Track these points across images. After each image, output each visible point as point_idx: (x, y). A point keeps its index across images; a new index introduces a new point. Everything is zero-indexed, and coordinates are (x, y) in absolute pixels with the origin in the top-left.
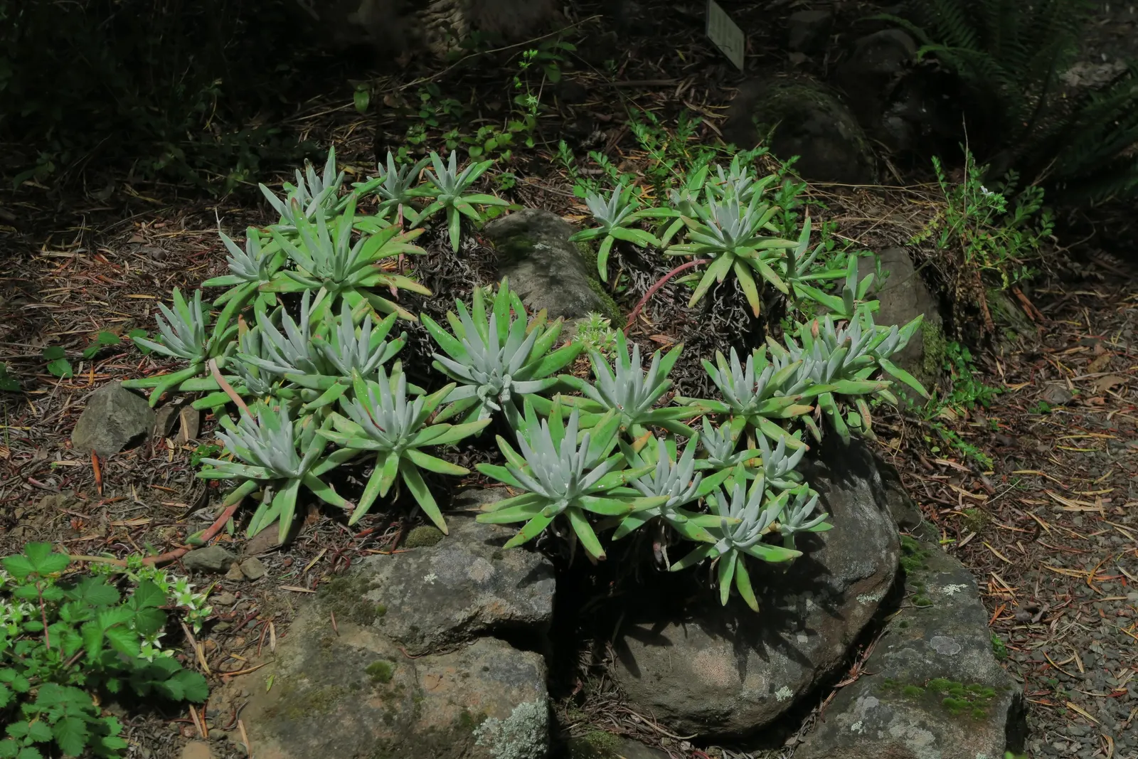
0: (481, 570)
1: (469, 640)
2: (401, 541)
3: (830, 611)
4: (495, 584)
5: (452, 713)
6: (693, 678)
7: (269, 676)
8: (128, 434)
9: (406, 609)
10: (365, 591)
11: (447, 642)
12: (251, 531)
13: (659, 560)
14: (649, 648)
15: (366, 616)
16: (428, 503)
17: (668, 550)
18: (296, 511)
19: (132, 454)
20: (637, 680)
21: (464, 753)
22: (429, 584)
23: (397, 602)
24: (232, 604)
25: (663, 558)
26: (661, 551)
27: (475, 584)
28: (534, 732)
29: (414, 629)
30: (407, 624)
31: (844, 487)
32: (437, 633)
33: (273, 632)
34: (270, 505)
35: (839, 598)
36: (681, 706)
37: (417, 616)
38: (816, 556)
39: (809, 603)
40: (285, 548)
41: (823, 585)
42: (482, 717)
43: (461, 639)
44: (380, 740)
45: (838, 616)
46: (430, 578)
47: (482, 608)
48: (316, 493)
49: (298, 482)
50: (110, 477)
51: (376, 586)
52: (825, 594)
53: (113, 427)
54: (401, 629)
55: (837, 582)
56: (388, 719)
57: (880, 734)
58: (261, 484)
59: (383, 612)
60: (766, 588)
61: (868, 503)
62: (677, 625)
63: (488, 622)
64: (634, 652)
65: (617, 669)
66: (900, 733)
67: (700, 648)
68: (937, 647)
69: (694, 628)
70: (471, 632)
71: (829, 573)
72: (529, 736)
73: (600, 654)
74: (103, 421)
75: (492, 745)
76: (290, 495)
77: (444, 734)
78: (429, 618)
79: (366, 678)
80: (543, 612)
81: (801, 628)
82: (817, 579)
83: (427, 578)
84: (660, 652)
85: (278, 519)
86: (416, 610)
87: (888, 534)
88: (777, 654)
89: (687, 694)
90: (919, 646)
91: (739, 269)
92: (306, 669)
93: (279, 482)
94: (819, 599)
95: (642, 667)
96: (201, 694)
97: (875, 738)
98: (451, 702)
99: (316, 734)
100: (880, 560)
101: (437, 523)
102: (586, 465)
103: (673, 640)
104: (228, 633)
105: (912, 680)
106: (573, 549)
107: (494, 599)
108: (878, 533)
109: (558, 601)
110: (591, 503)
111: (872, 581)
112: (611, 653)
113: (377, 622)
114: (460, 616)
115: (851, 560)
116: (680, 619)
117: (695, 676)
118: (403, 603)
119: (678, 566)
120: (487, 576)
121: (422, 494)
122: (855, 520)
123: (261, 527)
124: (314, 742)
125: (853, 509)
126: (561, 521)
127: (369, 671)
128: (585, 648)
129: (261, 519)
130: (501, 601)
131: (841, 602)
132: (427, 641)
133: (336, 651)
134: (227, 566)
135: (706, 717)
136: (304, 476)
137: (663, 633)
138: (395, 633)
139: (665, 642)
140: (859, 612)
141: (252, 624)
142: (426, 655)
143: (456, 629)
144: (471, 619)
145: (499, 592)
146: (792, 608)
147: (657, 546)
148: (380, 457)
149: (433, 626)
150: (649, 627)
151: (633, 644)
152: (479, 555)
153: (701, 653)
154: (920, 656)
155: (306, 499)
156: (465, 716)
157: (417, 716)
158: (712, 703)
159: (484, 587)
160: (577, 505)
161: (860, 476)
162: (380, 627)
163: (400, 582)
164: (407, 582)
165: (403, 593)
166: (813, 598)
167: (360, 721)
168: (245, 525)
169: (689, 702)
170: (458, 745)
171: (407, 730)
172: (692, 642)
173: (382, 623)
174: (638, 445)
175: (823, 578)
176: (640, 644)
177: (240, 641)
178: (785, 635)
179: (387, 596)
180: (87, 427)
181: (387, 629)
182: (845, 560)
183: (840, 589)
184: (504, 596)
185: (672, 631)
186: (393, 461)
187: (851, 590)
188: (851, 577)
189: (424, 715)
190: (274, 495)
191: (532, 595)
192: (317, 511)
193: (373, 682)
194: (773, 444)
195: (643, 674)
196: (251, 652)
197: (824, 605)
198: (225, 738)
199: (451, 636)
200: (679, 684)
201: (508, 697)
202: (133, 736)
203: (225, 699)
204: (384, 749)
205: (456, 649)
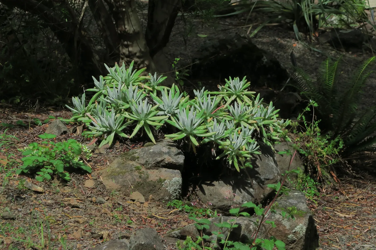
0: (165, 150)
1: (161, 167)
2: (143, 146)
3: (260, 185)
4: (169, 153)
5: (158, 178)
6: (220, 195)
7: (108, 170)
8: (63, 130)
9: (145, 157)
10: (133, 154)
11: (155, 166)
12: (100, 146)
13: (213, 154)
14: (209, 187)
15: (133, 159)
16: (151, 135)
17: (216, 152)
18: (113, 142)
19: (64, 136)
20: (205, 196)
21: (159, 189)
22: (151, 152)
23: (142, 156)
24: (97, 157)
25: (214, 153)
26: (214, 151)
27: (163, 152)
28: (178, 185)
29: (147, 161)
30: (145, 160)
31: (265, 156)
32: (153, 163)
33: (108, 162)
34: (106, 139)
35: (263, 182)
36: (217, 204)
37: (148, 159)
38: (257, 169)
39: (254, 181)
40: (110, 148)
41: (258, 177)
42: (165, 180)
43: (159, 167)
44: (138, 181)
45: (262, 188)
46: (152, 150)
47: (165, 158)
48: (119, 134)
49: (115, 132)
50: (58, 139)
51: (137, 153)
52: (258, 180)
53: (58, 128)
54: (143, 162)
55: (262, 178)
56: (140, 177)
57: (273, 217)
58: (104, 133)
59: (138, 158)
60: (242, 175)
61: (272, 162)
62: (217, 181)
63: (166, 163)
64: (204, 188)
65: (199, 193)
66: (278, 217)
67: (223, 187)
68: (291, 202)
69: (221, 182)
70: (162, 165)
71: (260, 174)
72: (177, 186)
73: (194, 188)
74: (56, 127)
75: (167, 187)
76: (112, 135)
77: (155, 182)
78: (151, 159)
79: (134, 169)
80: (181, 162)
81: (251, 187)
82: (256, 175)
83: (150, 151)
84: (211, 188)
85: (108, 142)
86: (147, 157)
87: (278, 171)
88: (244, 192)
89: (219, 200)
90: (285, 201)
91: (238, 99)
92: (118, 167)
93: (109, 133)
94: (257, 181)
95: (206, 192)
96: (90, 172)
97: (271, 219)
98: (156, 176)
99: (121, 178)
100: (275, 175)
101: (153, 141)
102: (195, 123)
103: (215, 185)
104: (96, 163)
105: (283, 207)
106: (190, 147)
107: (168, 157)
108: (275, 169)
109: (185, 160)
110: (195, 132)
111: (272, 181)
112: (198, 188)
113: (137, 160)
114: (159, 159)
115: (267, 173)
116: (217, 180)
117: (221, 194)
118: (144, 156)
119: (218, 158)
120: (167, 151)
121: (149, 133)
122: (268, 164)
123: (104, 144)
124: (121, 180)
125: (268, 161)
126: (187, 138)
127: (135, 168)
129: (103, 143)
130: (170, 158)
131: (263, 184)
132: (150, 165)
133: (126, 164)
134: (95, 150)
135: (224, 208)
136: (116, 130)
137: (213, 183)
138: (141, 163)
139: (213, 185)
140: (268, 188)
141: (102, 161)
142: (149, 169)
143: (159, 163)
144: (162, 161)
145: (170, 155)
146: (249, 182)
147: (213, 150)
148: (138, 122)
149: (152, 161)
150: (209, 182)
151: (204, 186)
152: (164, 147)
153: (223, 188)
154: (285, 203)
155: (117, 138)
156: (160, 179)
157: (148, 178)
158: (225, 203)
159: (166, 153)
160: (192, 133)
161: (271, 156)
162: (137, 161)
163: (143, 152)
164: (145, 152)
165: (144, 154)
166: (255, 180)
167: (133, 177)
168: (99, 144)
169: (219, 203)
170: (158, 186)
171: (145, 180)
172: (221, 185)
173: (138, 160)
174: (209, 121)
175: (258, 175)
176: (206, 186)
177: (99, 164)
178: (247, 188)
179: (139, 154)
180: (50, 129)
181: (140, 162)
182: (265, 173)
183: (263, 180)
184: (171, 157)
185: (215, 183)
186: (142, 123)
187: (266, 182)
188: (266, 178)
189: (149, 178)
190: (107, 137)
191: (178, 158)
192: (118, 142)
193: (136, 170)
194: (245, 127)
195: (206, 194)
196: (102, 166)
197: (258, 183)
198: (96, 179)
199: (156, 165)
200: (217, 197)
201: (172, 176)
202: (72, 178)
203: (96, 174)
204: (139, 184)
205: (158, 169)
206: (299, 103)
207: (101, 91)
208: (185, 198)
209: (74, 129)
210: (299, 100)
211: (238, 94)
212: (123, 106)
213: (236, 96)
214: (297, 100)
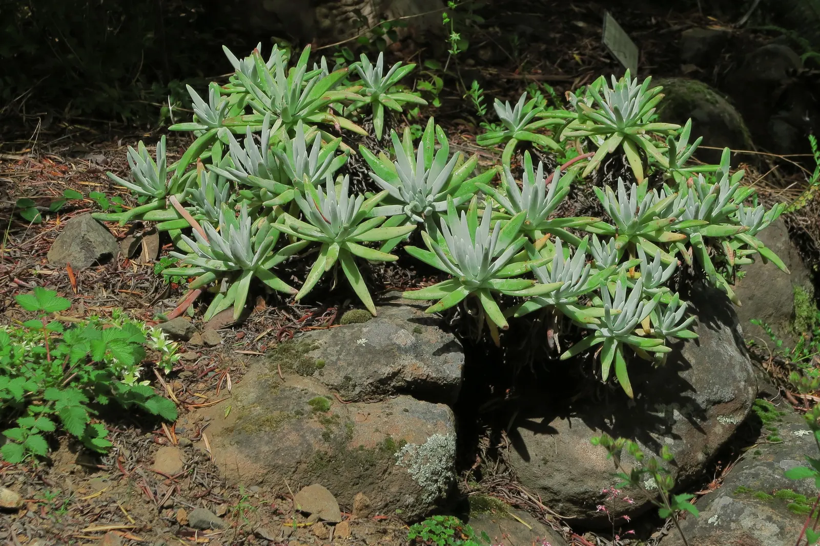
0: (405, 337)
1: (392, 394)
2: (337, 321)
3: (694, 424)
4: (415, 350)
5: (379, 438)
6: (574, 461)
7: (228, 408)
8: (99, 251)
9: (341, 363)
10: (307, 351)
11: (374, 393)
12: (208, 315)
13: (552, 346)
14: (539, 436)
15: (307, 369)
16: (361, 289)
17: (559, 337)
18: (247, 302)
19: (102, 268)
20: (526, 464)
21: (385, 471)
22: (361, 345)
23: (334, 359)
24: (195, 360)
25: (555, 343)
26: (553, 337)
27: (399, 348)
28: (444, 459)
29: (348, 379)
30: (342, 374)
31: (710, 327)
32: (366, 384)
33: (229, 379)
34: (225, 294)
35: (701, 413)
36: (563, 488)
37: (350, 369)
38: (683, 375)
39: (676, 413)
40: (238, 325)
41: (689, 400)
42: (402, 443)
43: (385, 392)
44: (319, 452)
45: (700, 429)
46: (363, 341)
47: (404, 367)
48: (266, 282)
49: (251, 273)
50: (83, 282)
51: (317, 348)
52: (690, 407)
53: (86, 245)
54: (336, 379)
55: (700, 399)
56: (326, 437)
57: (733, 525)
58: (220, 275)
59: (322, 366)
60: (640, 395)
61: (730, 344)
62: (563, 418)
63: (409, 379)
64: (526, 440)
65: (510, 454)
66: (750, 524)
67: (582, 437)
68: (785, 467)
69: (577, 421)
70: (394, 387)
71: (694, 391)
72: (440, 461)
73: (496, 440)
74: (78, 241)
75: (409, 466)
76: (244, 283)
77: (372, 452)
78: (360, 371)
79: (308, 408)
80: (454, 376)
81: (668, 432)
82: (683, 394)
83: (359, 342)
84: (547, 439)
85: (232, 305)
86: (349, 365)
87: (748, 372)
88: (647, 449)
89: (569, 476)
90: (770, 465)
91: (627, 147)
92: (259, 400)
93: (234, 275)
94: (684, 411)
95: (531, 452)
96: (170, 416)
97: (729, 529)
98: (377, 430)
99: (267, 443)
100: (738, 388)
101: (367, 305)
102: (496, 254)
103: (557, 429)
104: (191, 380)
105: (762, 488)
106: (481, 326)
107: (414, 361)
108: (737, 367)
109: (466, 369)
110: (497, 284)
111: (731, 406)
112: (506, 440)
113: (316, 373)
114: (386, 371)
115: (714, 384)
116: (565, 414)
117: (577, 459)
118: (338, 359)
119: (566, 355)
120: (409, 343)
121: (357, 282)
122: (718, 354)
123: (219, 309)
124: (265, 448)
125: (718, 345)
126: (472, 301)
127: (311, 403)
128: (483, 432)
129: (218, 305)
130: (419, 364)
131: (704, 419)
132: (358, 390)
133: (284, 390)
134: (190, 334)
135: (584, 499)
136: (256, 269)
137: (551, 424)
138: (331, 382)
139: (553, 431)
140: (718, 430)
141: (211, 374)
142: (356, 401)
143: (384, 381)
144: (395, 374)
145: (418, 355)
146: (662, 415)
147: (550, 333)
148: (323, 247)
149: (363, 377)
150: (539, 420)
151: (524, 433)
152: (403, 327)
153: (583, 441)
154: (770, 472)
155: (257, 290)
156: (389, 441)
157: (349, 437)
158: (590, 485)
159: (406, 351)
160: (488, 286)
161: (725, 324)
162: (319, 377)
163: (337, 345)
164: (342, 345)
165: (339, 353)
166: (680, 410)
167: (303, 436)
168: (203, 311)
169: (571, 484)
170: (382, 463)
171: (341, 446)
172: (575, 431)
173: (321, 374)
174: (538, 245)
175: (689, 394)
176: (531, 433)
177: (201, 386)
178: (654, 435)
179: (325, 354)
180: (62, 247)
181: (325, 379)
182: (708, 383)
183: (703, 406)
184: (422, 360)
185: (557, 423)
186: (334, 250)
187: (712, 410)
188: (713, 398)
189: (355, 437)
190: (229, 286)
191: (445, 362)
192: (264, 302)
193: (316, 410)
194: (650, 259)
195: (532, 459)
196: (210, 393)
197: (689, 417)
198: (191, 445)
199: (377, 388)
200: (563, 468)
201: (424, 429)
202: (116, 440)
203: (191, 422)
204: (322, 459)
205: (381, 400)
206: (794, 79)
207: (213, 131)
208: (468, 472)
209: (133, 245)
210: (795, 71)
211: (628, 130)
212: (276, 195)
213: (621, 138)
214: (791, 70)
